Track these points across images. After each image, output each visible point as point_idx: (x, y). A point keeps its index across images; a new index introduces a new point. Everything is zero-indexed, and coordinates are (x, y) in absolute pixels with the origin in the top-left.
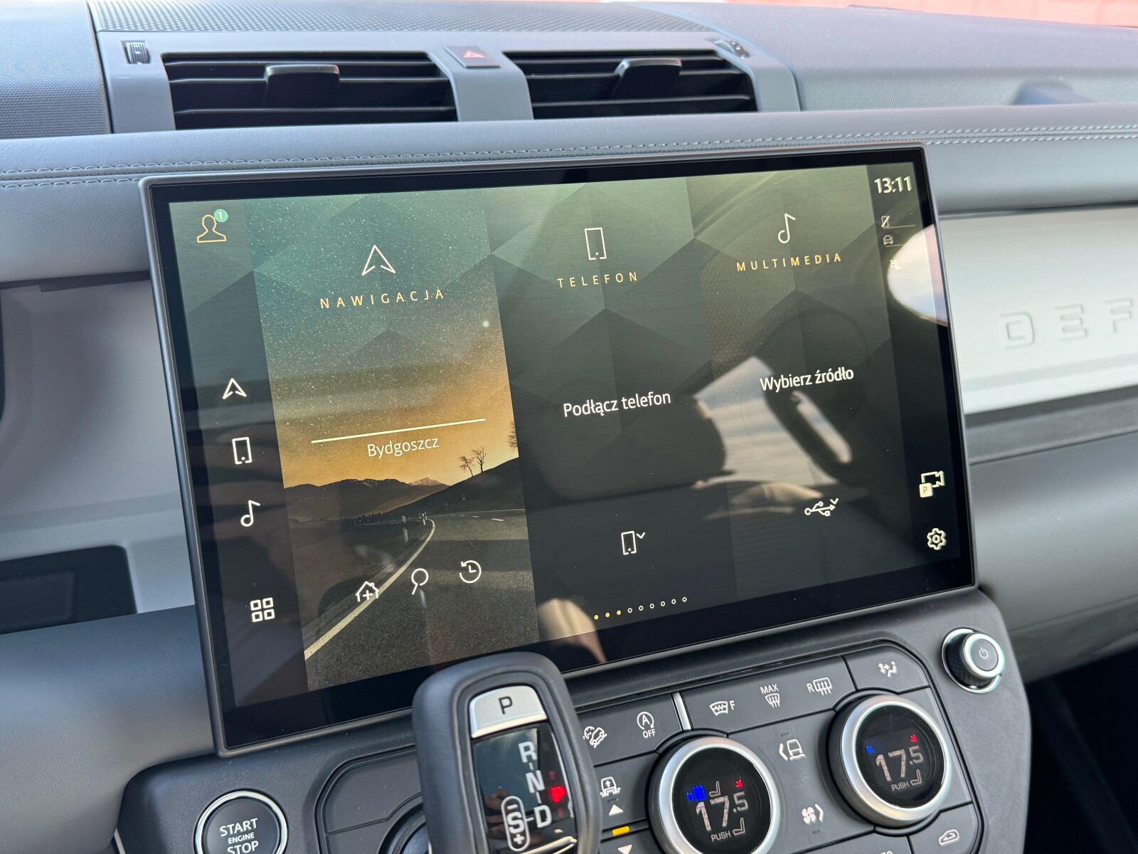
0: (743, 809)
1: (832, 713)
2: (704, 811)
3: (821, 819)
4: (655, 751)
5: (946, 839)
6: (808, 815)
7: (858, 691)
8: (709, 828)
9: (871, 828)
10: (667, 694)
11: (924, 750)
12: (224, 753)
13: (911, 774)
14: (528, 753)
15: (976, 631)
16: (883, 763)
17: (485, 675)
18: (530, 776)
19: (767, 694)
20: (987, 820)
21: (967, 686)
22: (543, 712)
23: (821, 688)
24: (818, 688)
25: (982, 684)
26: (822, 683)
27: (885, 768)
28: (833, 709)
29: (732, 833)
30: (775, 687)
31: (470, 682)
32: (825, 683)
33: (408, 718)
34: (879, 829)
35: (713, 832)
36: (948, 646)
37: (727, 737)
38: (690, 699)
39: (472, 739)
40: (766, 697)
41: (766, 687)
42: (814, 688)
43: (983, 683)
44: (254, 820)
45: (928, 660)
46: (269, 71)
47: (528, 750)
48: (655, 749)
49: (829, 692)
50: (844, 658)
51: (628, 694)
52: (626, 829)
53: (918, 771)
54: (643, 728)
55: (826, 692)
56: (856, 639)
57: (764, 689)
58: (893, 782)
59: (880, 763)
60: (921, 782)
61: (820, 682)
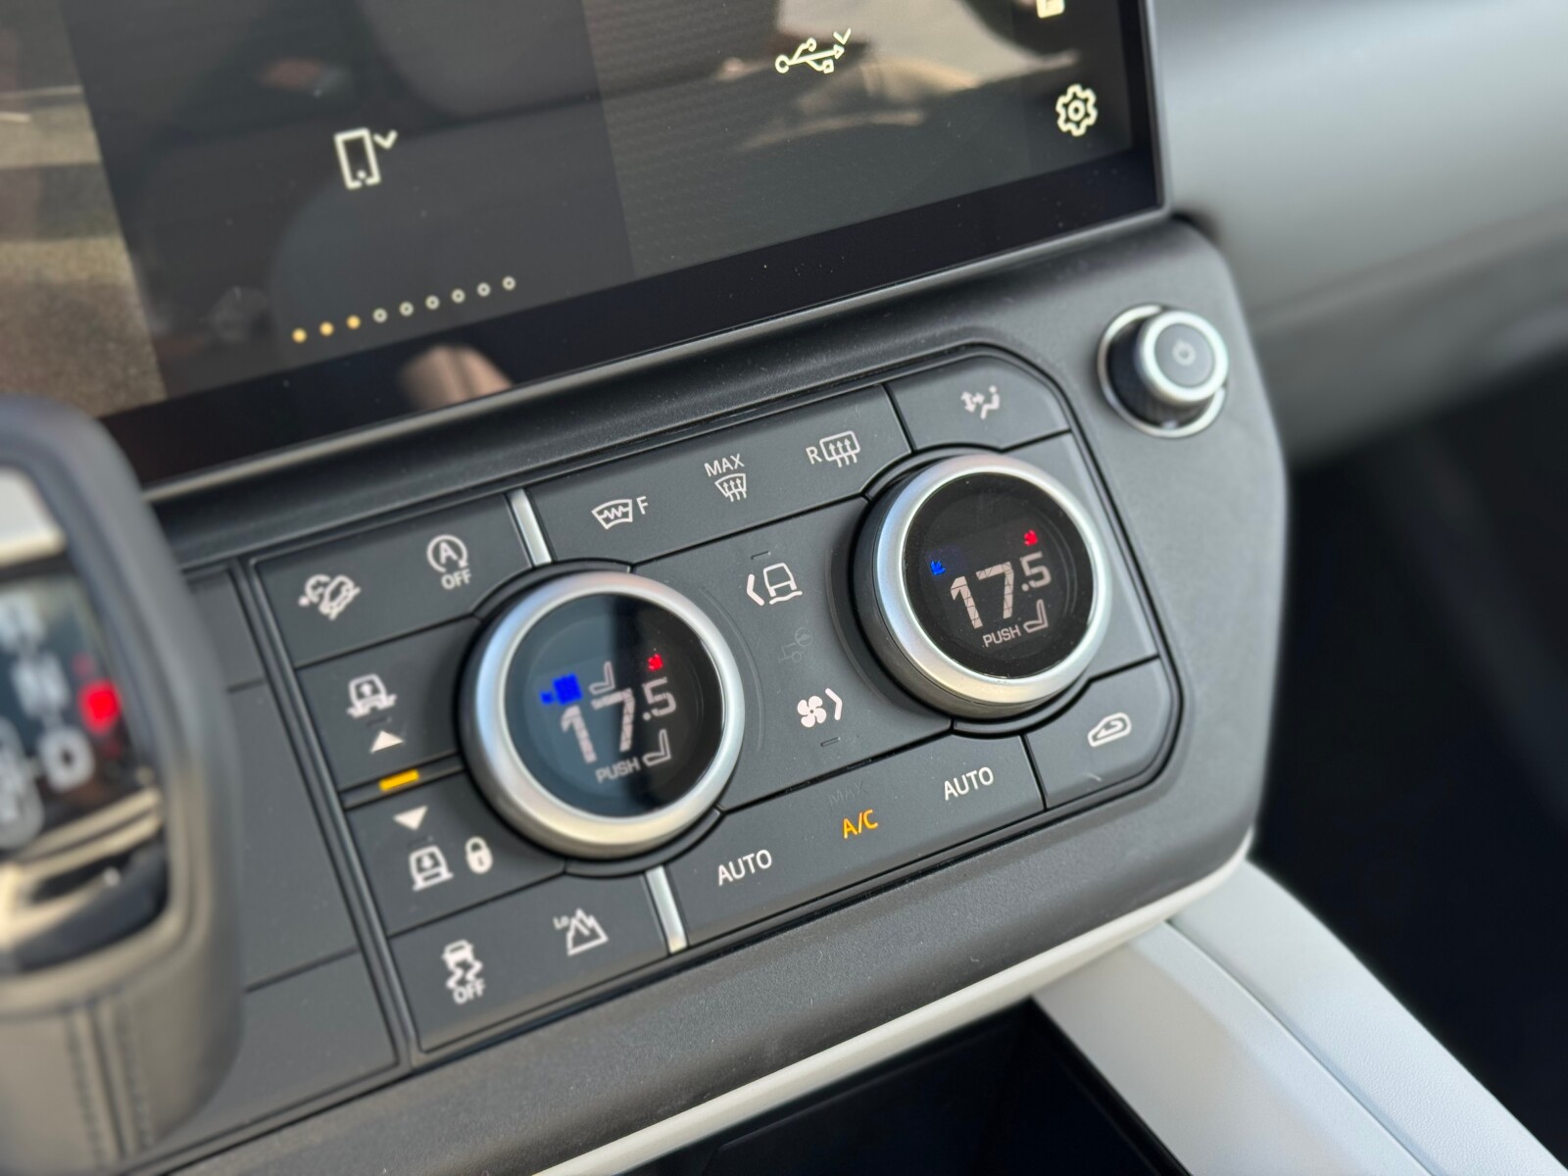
0: (663, 712)
1: (862, 502)
2: (579, 724)
4: (471, 615)
5: (1104, 733)
7: (915, 453)
8: (591, 757)
9: (945, 725)
10: (497, 495)
11: (1051, 560)
13: (1025, 607)
15: (1168, 309)
16: (966, 593)
18: (24, 672)
19: (719, 476)
20: (1191, 689)
21: (1156, 424)
25: (1184, 418)
26: (839, 445)
27: (970, 603)
28: (863, 494)
29: (642, 762)
30: (737, 461)
32: (847, 443)
34: (961, 726)
35: (600, 763)
36: (1113, 345)
37: (632, 571)
38: (549, 501)
40: (717, 483)
41: (716, 463)
43: (1187, 413)
45: (1070, 377)
48: (469, 611)
50: (888, 389)
52: (413, 777)
53: (1040, 603)
54: (442, 569)
56: (916, 347)
57: (712, 466)
58: (986, 630)
59: (959, 595)
60: (1046, 625)
61: (834, 442)
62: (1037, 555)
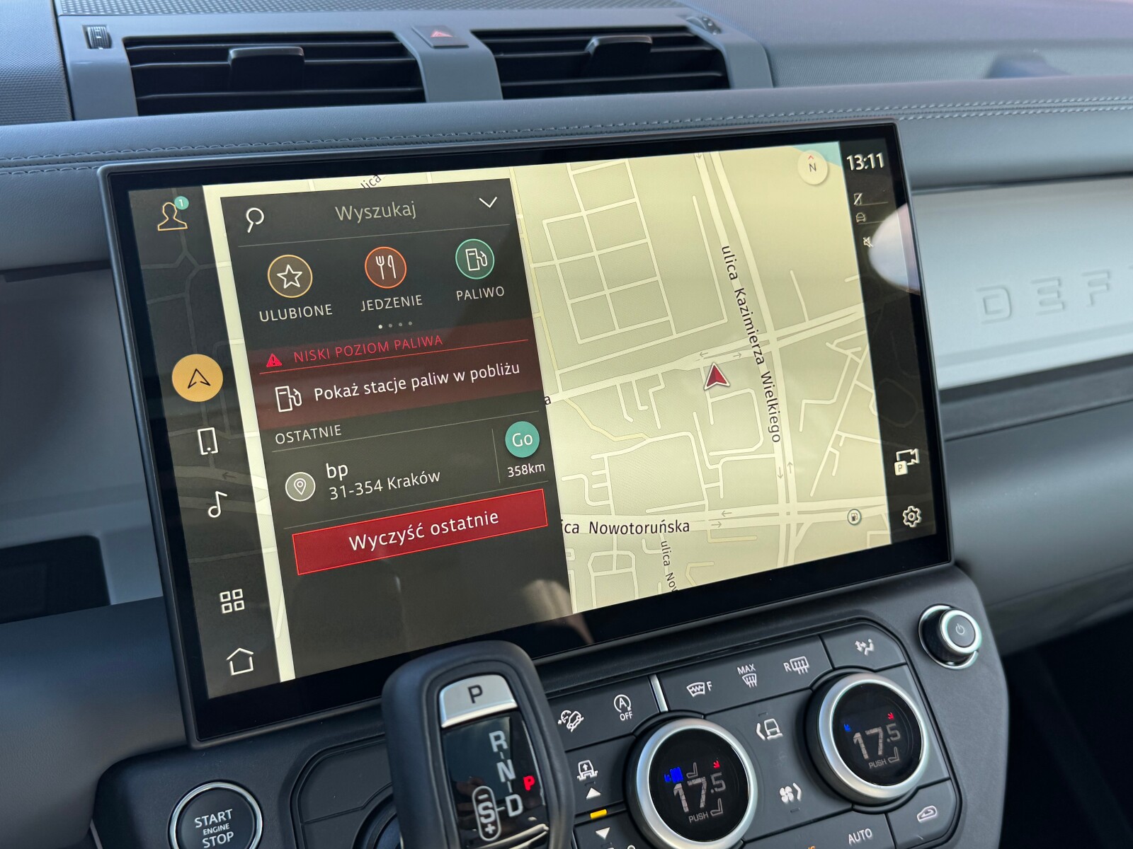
0: (720, 790)
1: (809, 692)
2: (681, 792)
3: (799, 797)
4: (632, 734)
5: (924, 815)
6: (786, 795)
7: (834, 669)
8: (686, 810)
9: (849, 806)
10: (644, 677)
11: (901, 727)
12: (197, 745)
13: (888, 752)
14: (499, 742)
15: (953, 608)
16: (861, 741)
17: (455, 665)
18: (501, 765)
19: (744, 674)
20: (966, 797)
21: (945, 662)
22: (513, 700)
23: (798, 666)
24: (795, 667)
25: (959, 661)
26: (799, 663)
27: (863, 746)
28: (810, 688)
29: (709, 814)
30: (752, 667)
31: (439, 672)
32: (802, 662)
33: (377, 708)
34: (857, 807)
35: (691, 813)
36: (925, 622)
37: (704, 718)
38: (668, 681)
39: (441, 729)
40: (743, 678)
41: (743, 668)
42: (791, 667)
43: (961, 659)
44: (229, 811)
45: (906, 637)
46: (232, 54)
47: (499, 740)
48: (632, 731)
49: (806, 670)
50: (821, 637)
51: (605, 677)
52: (604, 812)
53: (896, 748)
54: (620, 711)
55: (803, 671)
56: (833, 617)
57: (741, 669)
58: (870, 760)
59: (858, 741)
60: (898, 760)
61: (797, 662)
62: (894, 725)
